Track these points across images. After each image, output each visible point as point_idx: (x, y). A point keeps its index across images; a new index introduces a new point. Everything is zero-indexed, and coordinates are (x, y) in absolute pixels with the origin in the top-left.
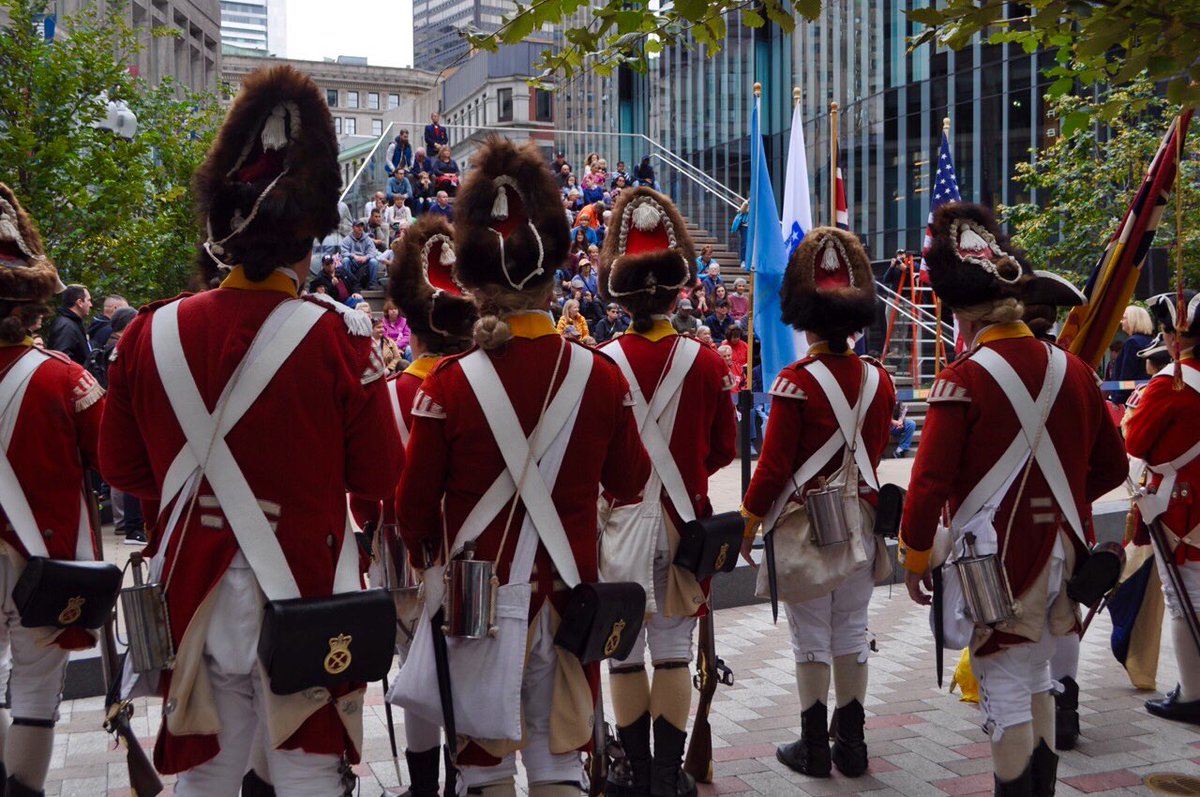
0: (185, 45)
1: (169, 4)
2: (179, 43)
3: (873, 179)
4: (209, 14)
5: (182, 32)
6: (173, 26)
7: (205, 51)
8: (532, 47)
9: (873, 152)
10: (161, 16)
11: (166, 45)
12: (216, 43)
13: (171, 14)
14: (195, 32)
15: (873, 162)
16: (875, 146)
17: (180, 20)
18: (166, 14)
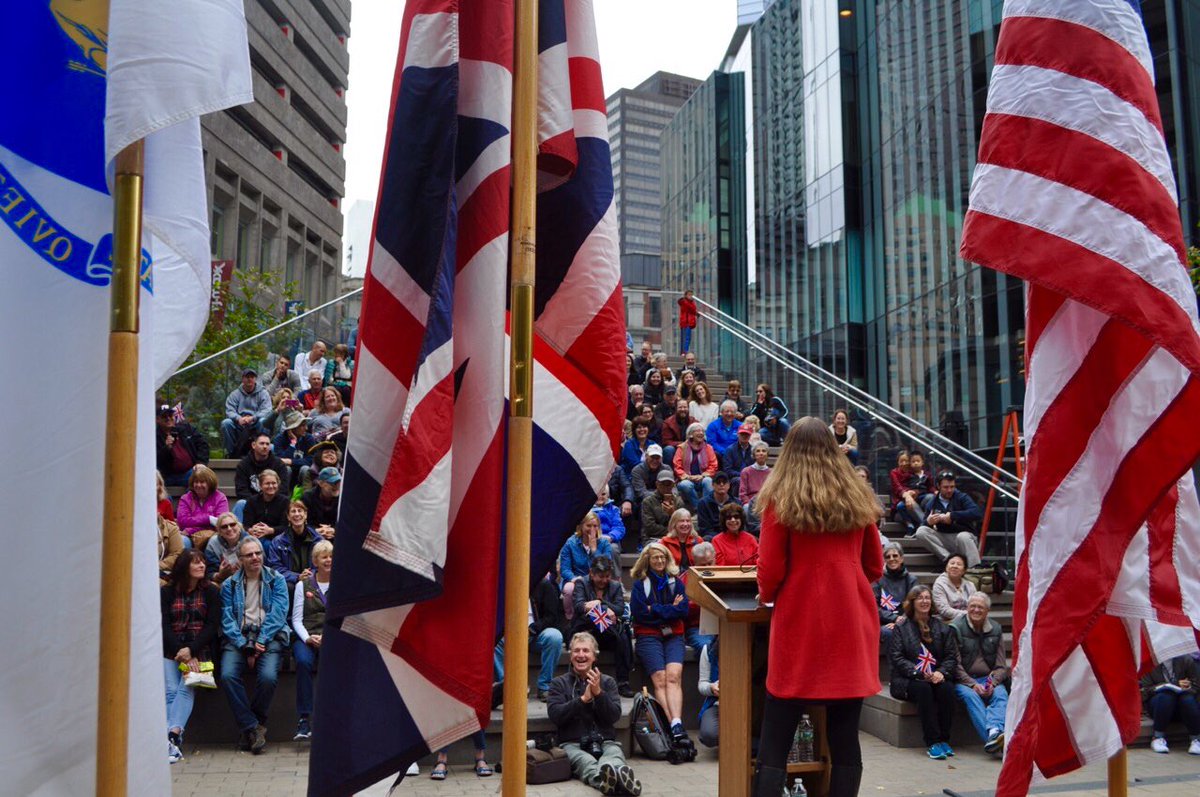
0: (301, 249)
1: (283, 211)
2: (293, 247)
3: (973, 379)
4: (330, 223)
5: (298, 238)
6: (287, 231)
7: (324, 256)
8: (647, 259)
9: (972, 353)
10: (274, 221)
11: (278, 249)
12: (336, 250)
13: (285, 219)
14: (313, 238)
15: (972, 363)
16: (975, 347)
17: (296, 225)
18: (280, 218)
